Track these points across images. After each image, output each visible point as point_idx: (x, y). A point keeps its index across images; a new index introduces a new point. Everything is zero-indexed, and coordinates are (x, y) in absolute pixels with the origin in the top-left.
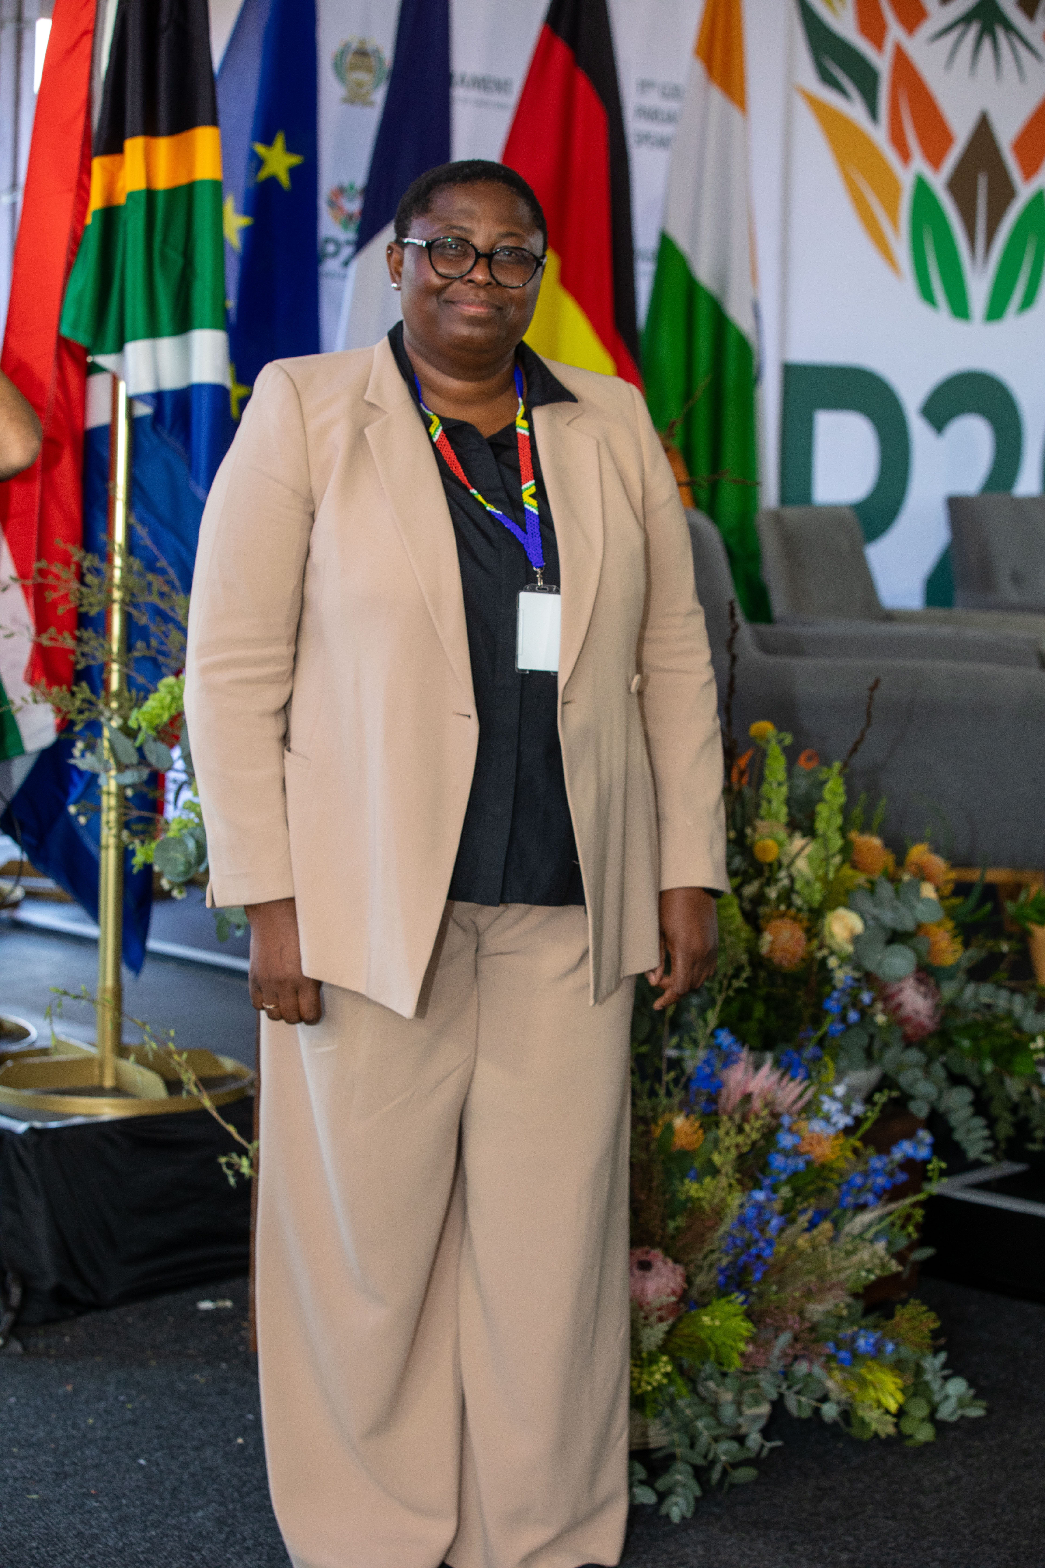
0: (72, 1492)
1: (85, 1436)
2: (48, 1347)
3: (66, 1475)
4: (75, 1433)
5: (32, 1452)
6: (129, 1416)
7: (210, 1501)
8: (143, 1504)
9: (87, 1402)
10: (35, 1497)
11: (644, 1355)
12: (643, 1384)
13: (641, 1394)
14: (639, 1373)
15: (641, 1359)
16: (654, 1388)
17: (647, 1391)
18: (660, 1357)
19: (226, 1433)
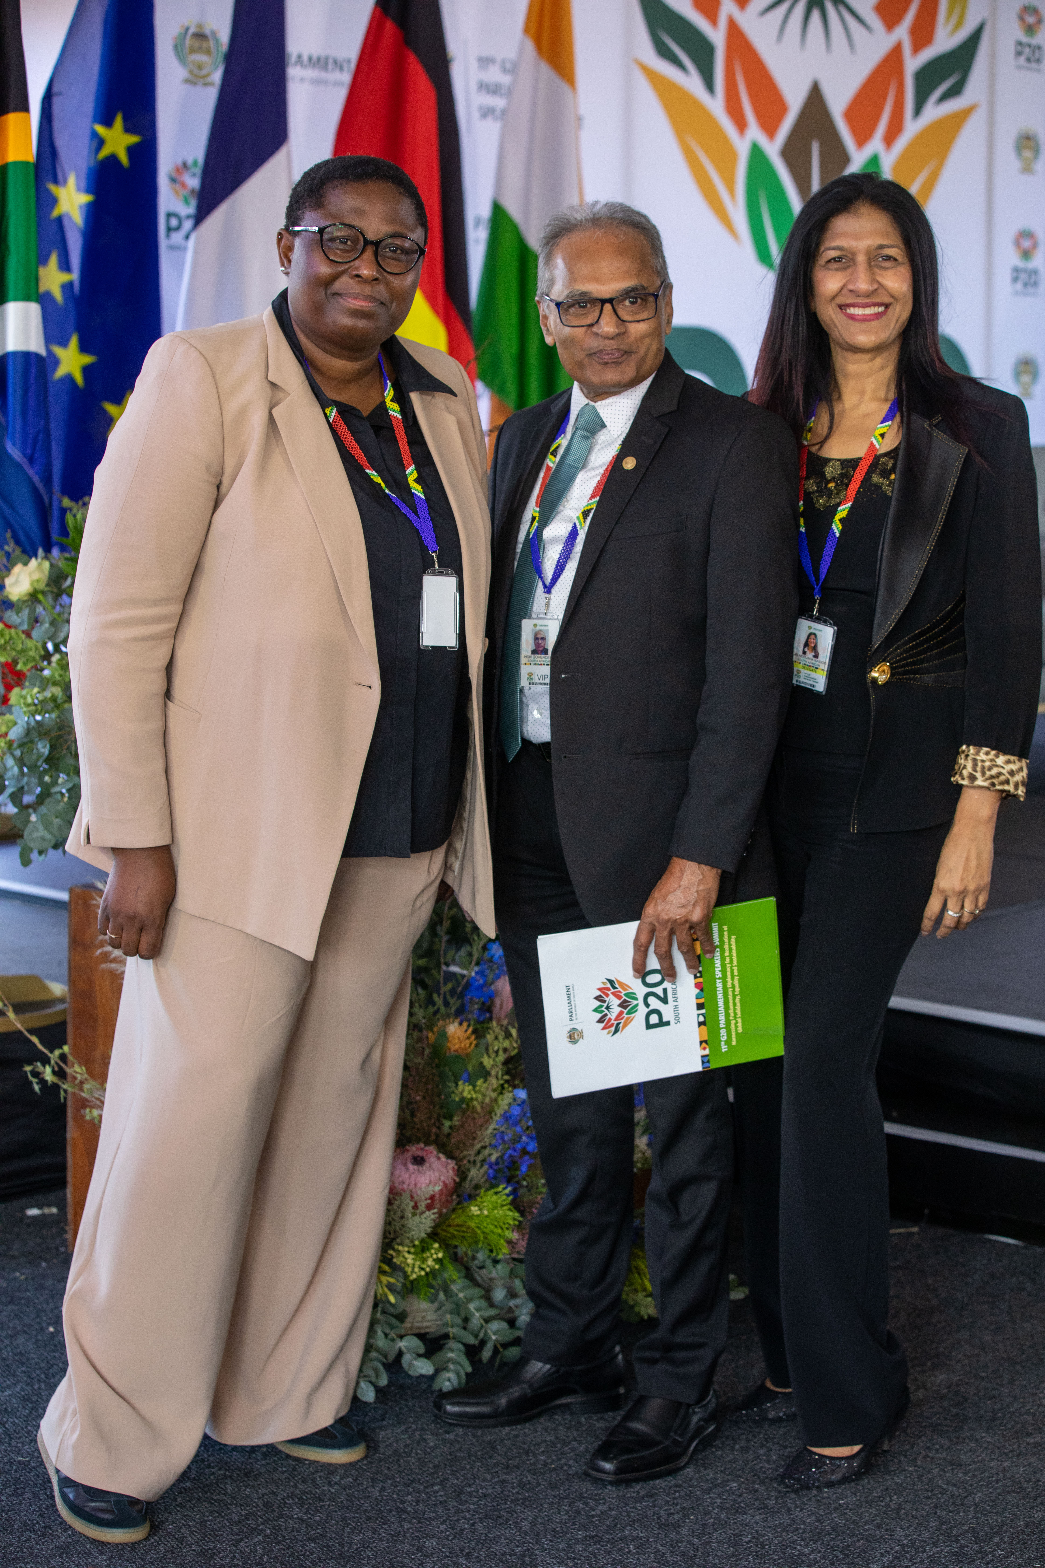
11: (417, 1243)
12: (416, 1270)
13: (415, 1279)
14: (413, 1259)
15: (414, 1246)
16: (427, 1274)
17: (421, 1276)
18: (432, 1245)
19: (39, 1323)
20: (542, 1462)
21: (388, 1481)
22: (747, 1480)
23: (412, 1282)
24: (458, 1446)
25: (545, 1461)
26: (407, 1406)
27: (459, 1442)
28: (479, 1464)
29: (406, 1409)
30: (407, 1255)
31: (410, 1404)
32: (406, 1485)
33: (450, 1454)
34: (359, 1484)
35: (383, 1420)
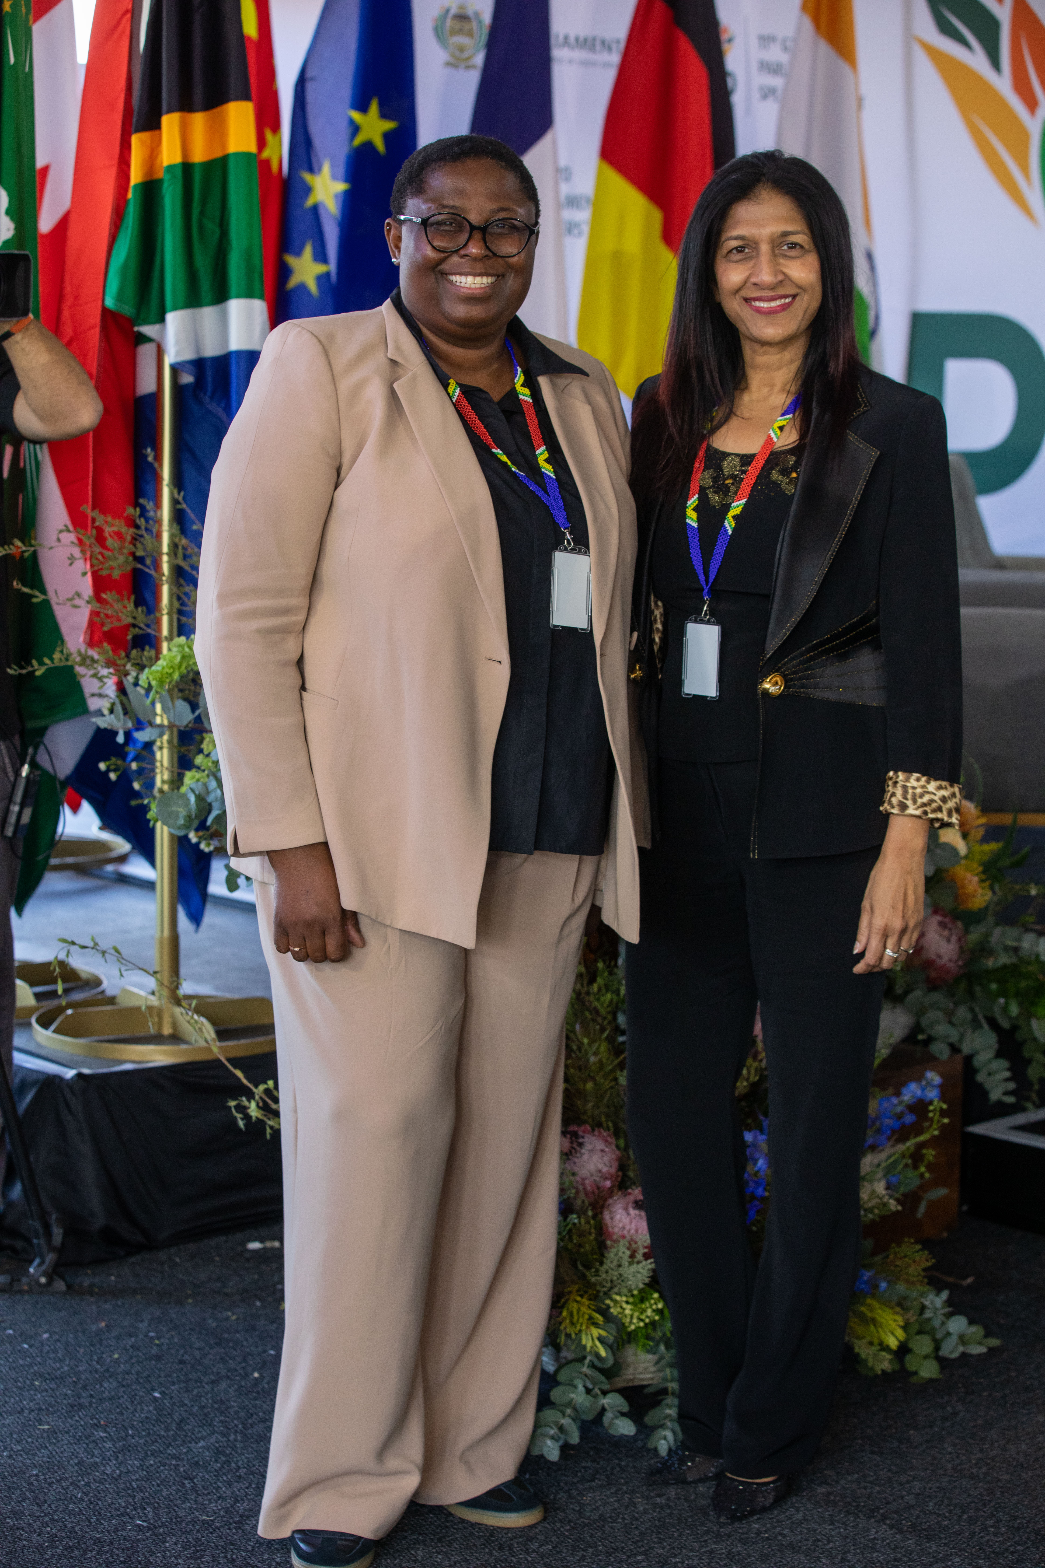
0: (82, 1423)
1: (107, 1370)
2: (92, 1285)
3: (81, 1407)
4: (99, 1367)
5: (53, 1385)
6: (155, 1351)
7: (213, 1432)
8: (149, 1434)
9: (117, 1338)
10: (46, 1427)
11: (635, 1292)
12: (635, 1321)
13: (634, 1331)
14: (631, 1310)
15: (633, 1296)
16: (646, 1325)
17: (639, 1327)
18: (652, 1294)
19: (244, 1368)
20: (755, 1531)
21: (590, 1550)
22: (972, 1554)
23: (630, 1333)
24: (668, 1511)
25: (758, 1530)
26: (619, 1465)
27: (669, 1507)
28: (688, 1532)
29: (618, 1469)
30: (625, 1305)
31: (623, 1463)
32: (609, 1554)
33: (659, 1521)
34: (558, 1552)
35: (593, 1480)
